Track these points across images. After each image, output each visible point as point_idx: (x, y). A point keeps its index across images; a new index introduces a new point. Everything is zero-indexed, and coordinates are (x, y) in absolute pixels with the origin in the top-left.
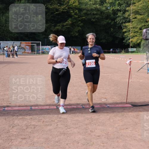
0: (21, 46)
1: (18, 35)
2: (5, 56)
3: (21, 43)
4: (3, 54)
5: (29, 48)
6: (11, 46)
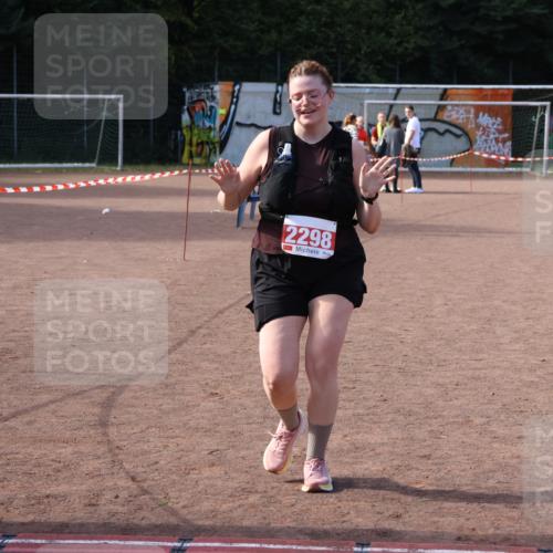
0: (445, 116)
1: (426, 43)
3: (444, 95)
5: (497, 130)
6: (380, 116)
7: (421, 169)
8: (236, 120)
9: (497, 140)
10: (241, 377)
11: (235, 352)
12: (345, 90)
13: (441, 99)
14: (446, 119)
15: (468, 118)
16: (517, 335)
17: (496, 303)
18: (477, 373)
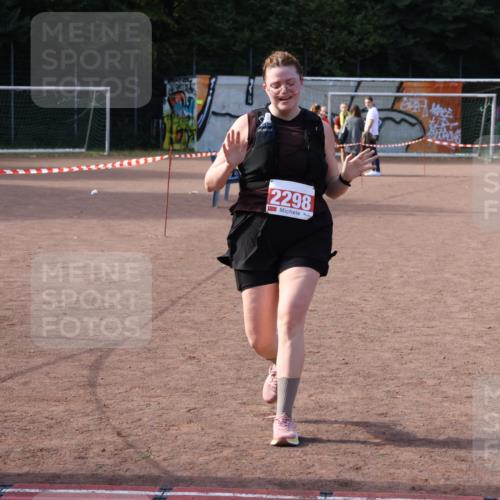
0: (400, 106)
3: (400, 88)
5: (448, 119)
6: (342, 106)
7: (380, 154)
8: (212, 110)
9: (448, 128)
10: (216, 342)
11: (211, 320)
12: (310, 83)
13: (398, 91)
14: (401, 108)
15: (422, 109)
16: (467, 305)
17: (447, 275)
18: (430, 338)
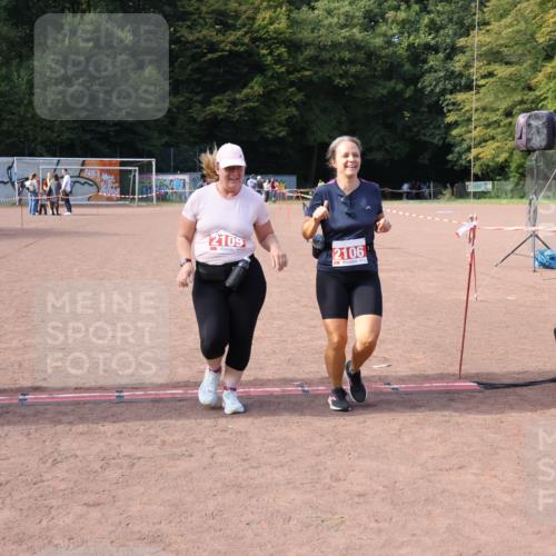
2: (26, 210)
3: (83, 164)
4: (21, 203)
5: (112, 182)
6: (49, 175)
7: (71, 203)
9: (112, 187)
13: (82, 166)
14: (85, 176)
15: (96, 176)
